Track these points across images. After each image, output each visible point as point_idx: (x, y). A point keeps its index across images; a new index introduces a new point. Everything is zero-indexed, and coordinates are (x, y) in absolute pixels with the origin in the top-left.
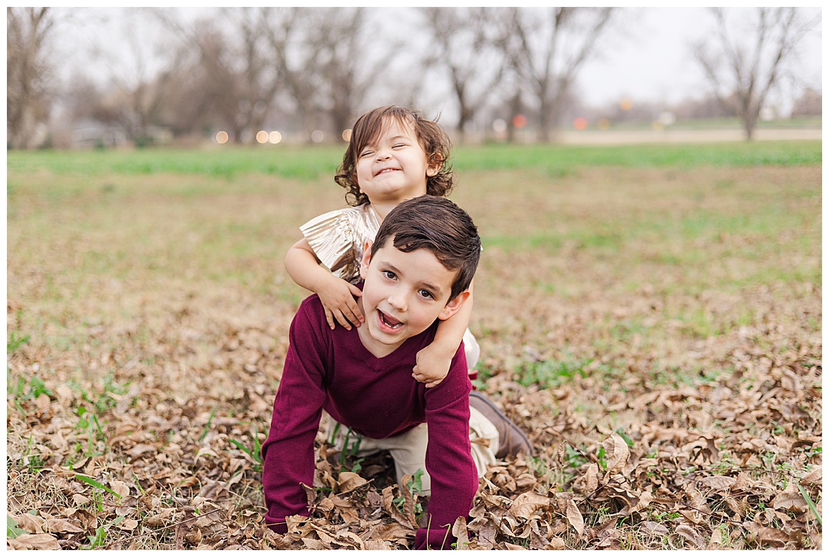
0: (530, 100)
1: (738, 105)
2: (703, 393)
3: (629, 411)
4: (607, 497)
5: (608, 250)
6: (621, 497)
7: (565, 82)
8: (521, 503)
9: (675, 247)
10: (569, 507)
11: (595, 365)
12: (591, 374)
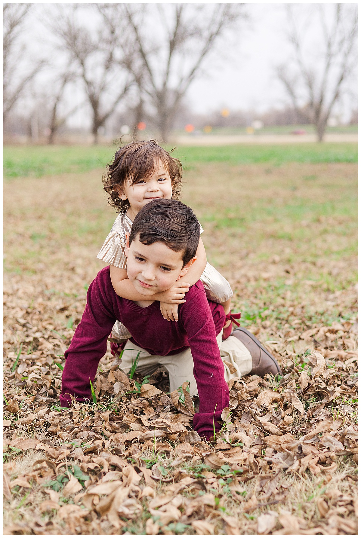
0: (150, 109)
1: (311, 114)
2: (347, 328)
3: (301, 341)
4: (314, 391)
5: (239, 230)
6: (323, 390)
7: (179, 95)
8: (263, 397)
9: (286, 227)
10: (293, 398)
11: (267, 312)
12: (266, 318)
